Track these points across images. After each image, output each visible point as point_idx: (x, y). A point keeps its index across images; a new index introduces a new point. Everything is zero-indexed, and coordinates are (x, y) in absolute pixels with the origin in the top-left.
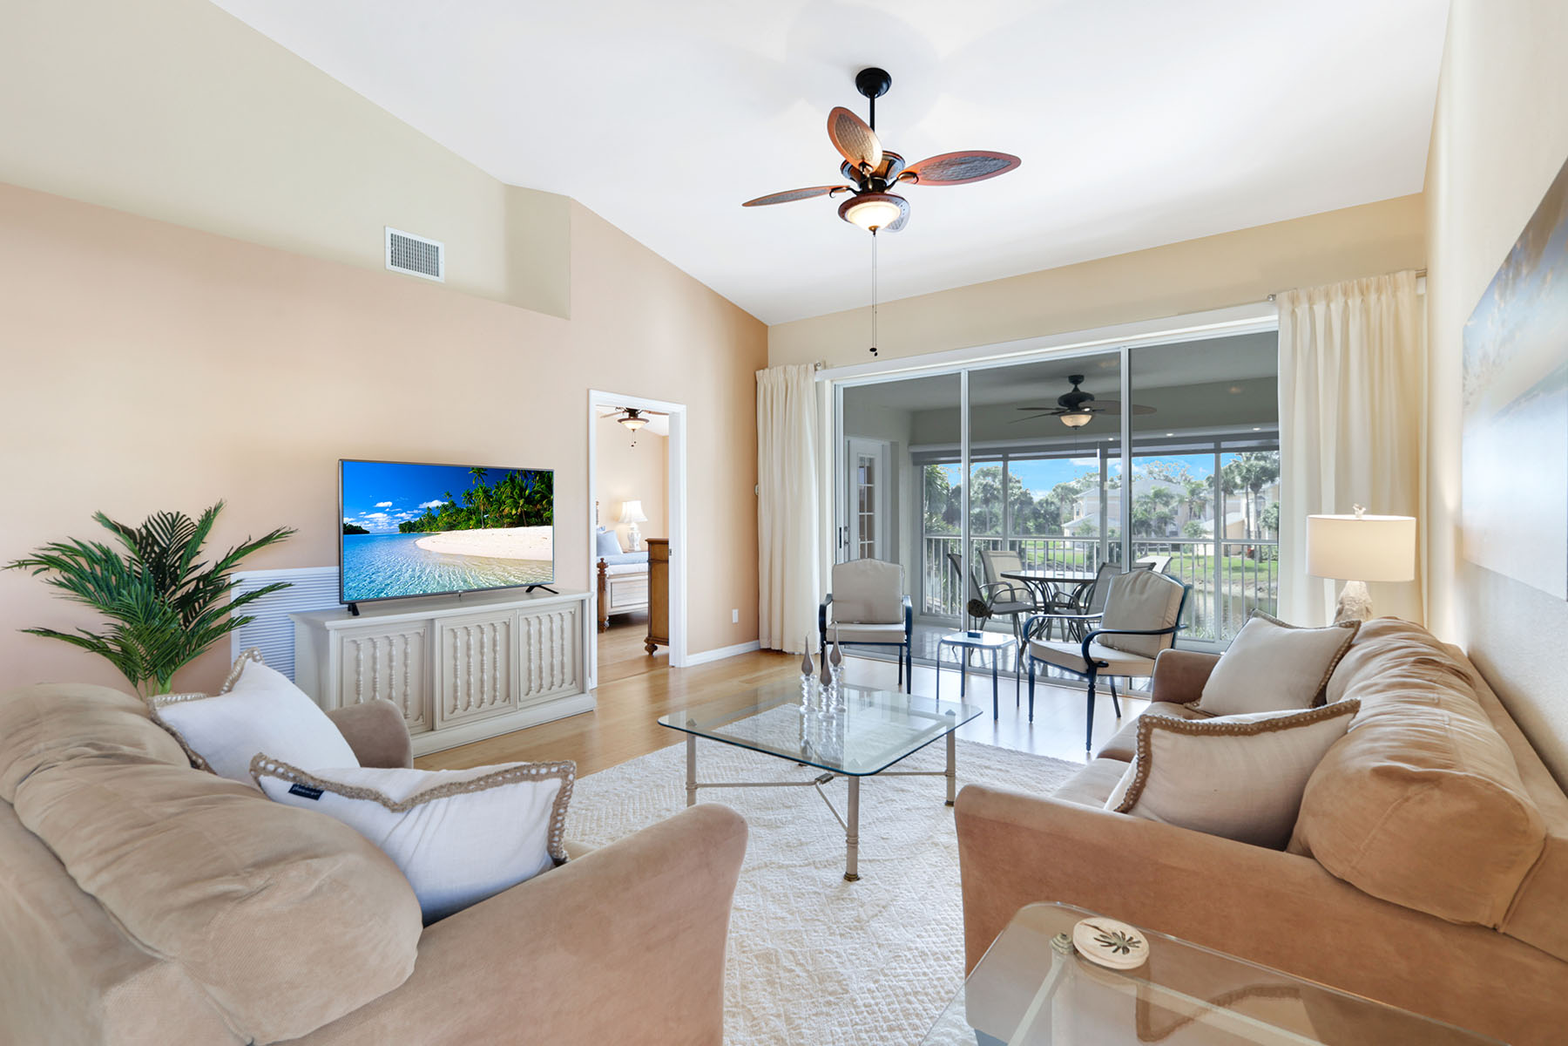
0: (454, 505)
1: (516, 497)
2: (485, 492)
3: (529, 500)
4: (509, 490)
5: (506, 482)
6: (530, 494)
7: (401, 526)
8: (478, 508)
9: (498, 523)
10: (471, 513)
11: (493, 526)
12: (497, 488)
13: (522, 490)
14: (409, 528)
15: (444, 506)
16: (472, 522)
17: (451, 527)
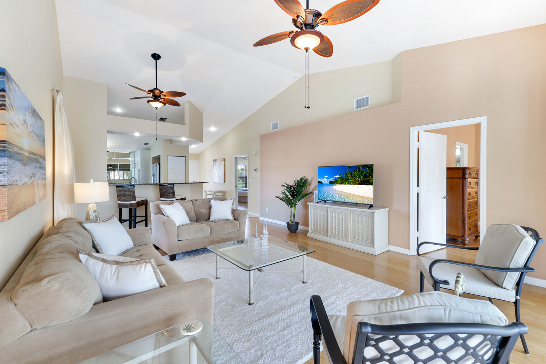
0: (342, 177)
1: (360, 175)
2: (350, 173)
3: (365, 176)
4: (358, 173)
5: (357, 170)
6: (365, 174)
7: (330, 182)
8: (348, 178)
9: (354, 183)
10: (346, 179)
11: (353, 184)
12: (354, 172)
13: (362, 173)
14: (331, 183)
15: (339, 177)
16: (347, 182)
17: (341, 183)
